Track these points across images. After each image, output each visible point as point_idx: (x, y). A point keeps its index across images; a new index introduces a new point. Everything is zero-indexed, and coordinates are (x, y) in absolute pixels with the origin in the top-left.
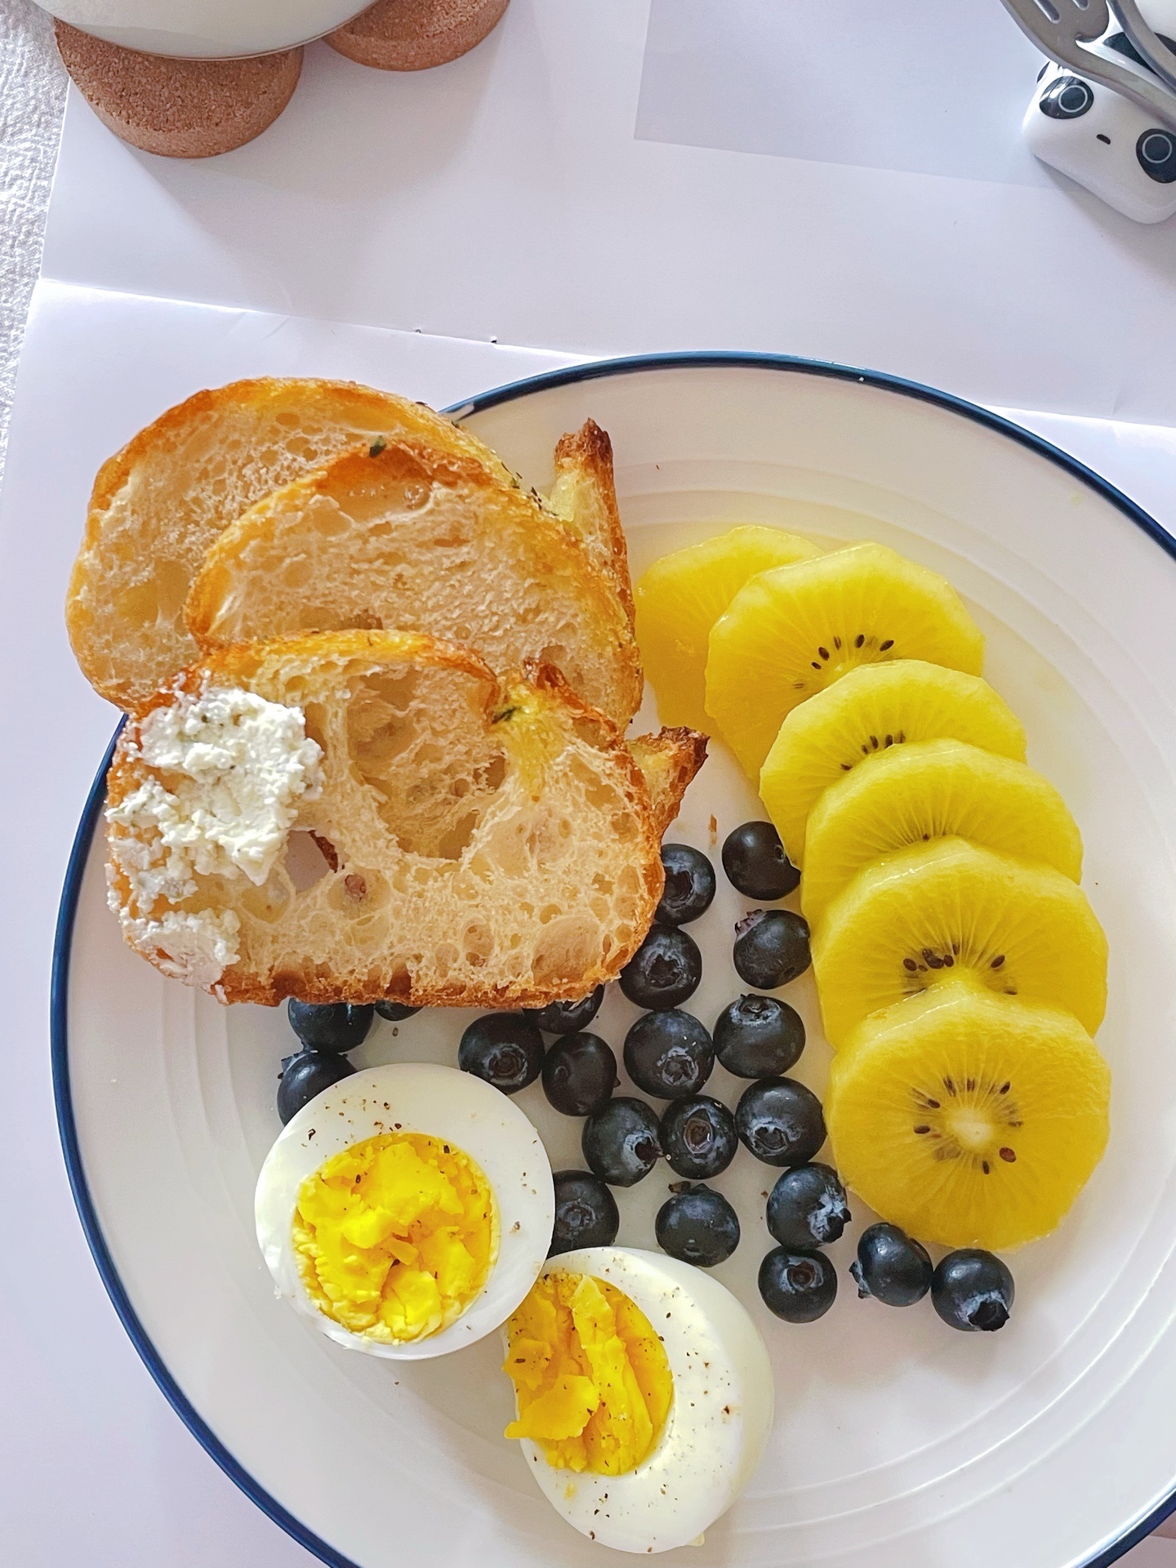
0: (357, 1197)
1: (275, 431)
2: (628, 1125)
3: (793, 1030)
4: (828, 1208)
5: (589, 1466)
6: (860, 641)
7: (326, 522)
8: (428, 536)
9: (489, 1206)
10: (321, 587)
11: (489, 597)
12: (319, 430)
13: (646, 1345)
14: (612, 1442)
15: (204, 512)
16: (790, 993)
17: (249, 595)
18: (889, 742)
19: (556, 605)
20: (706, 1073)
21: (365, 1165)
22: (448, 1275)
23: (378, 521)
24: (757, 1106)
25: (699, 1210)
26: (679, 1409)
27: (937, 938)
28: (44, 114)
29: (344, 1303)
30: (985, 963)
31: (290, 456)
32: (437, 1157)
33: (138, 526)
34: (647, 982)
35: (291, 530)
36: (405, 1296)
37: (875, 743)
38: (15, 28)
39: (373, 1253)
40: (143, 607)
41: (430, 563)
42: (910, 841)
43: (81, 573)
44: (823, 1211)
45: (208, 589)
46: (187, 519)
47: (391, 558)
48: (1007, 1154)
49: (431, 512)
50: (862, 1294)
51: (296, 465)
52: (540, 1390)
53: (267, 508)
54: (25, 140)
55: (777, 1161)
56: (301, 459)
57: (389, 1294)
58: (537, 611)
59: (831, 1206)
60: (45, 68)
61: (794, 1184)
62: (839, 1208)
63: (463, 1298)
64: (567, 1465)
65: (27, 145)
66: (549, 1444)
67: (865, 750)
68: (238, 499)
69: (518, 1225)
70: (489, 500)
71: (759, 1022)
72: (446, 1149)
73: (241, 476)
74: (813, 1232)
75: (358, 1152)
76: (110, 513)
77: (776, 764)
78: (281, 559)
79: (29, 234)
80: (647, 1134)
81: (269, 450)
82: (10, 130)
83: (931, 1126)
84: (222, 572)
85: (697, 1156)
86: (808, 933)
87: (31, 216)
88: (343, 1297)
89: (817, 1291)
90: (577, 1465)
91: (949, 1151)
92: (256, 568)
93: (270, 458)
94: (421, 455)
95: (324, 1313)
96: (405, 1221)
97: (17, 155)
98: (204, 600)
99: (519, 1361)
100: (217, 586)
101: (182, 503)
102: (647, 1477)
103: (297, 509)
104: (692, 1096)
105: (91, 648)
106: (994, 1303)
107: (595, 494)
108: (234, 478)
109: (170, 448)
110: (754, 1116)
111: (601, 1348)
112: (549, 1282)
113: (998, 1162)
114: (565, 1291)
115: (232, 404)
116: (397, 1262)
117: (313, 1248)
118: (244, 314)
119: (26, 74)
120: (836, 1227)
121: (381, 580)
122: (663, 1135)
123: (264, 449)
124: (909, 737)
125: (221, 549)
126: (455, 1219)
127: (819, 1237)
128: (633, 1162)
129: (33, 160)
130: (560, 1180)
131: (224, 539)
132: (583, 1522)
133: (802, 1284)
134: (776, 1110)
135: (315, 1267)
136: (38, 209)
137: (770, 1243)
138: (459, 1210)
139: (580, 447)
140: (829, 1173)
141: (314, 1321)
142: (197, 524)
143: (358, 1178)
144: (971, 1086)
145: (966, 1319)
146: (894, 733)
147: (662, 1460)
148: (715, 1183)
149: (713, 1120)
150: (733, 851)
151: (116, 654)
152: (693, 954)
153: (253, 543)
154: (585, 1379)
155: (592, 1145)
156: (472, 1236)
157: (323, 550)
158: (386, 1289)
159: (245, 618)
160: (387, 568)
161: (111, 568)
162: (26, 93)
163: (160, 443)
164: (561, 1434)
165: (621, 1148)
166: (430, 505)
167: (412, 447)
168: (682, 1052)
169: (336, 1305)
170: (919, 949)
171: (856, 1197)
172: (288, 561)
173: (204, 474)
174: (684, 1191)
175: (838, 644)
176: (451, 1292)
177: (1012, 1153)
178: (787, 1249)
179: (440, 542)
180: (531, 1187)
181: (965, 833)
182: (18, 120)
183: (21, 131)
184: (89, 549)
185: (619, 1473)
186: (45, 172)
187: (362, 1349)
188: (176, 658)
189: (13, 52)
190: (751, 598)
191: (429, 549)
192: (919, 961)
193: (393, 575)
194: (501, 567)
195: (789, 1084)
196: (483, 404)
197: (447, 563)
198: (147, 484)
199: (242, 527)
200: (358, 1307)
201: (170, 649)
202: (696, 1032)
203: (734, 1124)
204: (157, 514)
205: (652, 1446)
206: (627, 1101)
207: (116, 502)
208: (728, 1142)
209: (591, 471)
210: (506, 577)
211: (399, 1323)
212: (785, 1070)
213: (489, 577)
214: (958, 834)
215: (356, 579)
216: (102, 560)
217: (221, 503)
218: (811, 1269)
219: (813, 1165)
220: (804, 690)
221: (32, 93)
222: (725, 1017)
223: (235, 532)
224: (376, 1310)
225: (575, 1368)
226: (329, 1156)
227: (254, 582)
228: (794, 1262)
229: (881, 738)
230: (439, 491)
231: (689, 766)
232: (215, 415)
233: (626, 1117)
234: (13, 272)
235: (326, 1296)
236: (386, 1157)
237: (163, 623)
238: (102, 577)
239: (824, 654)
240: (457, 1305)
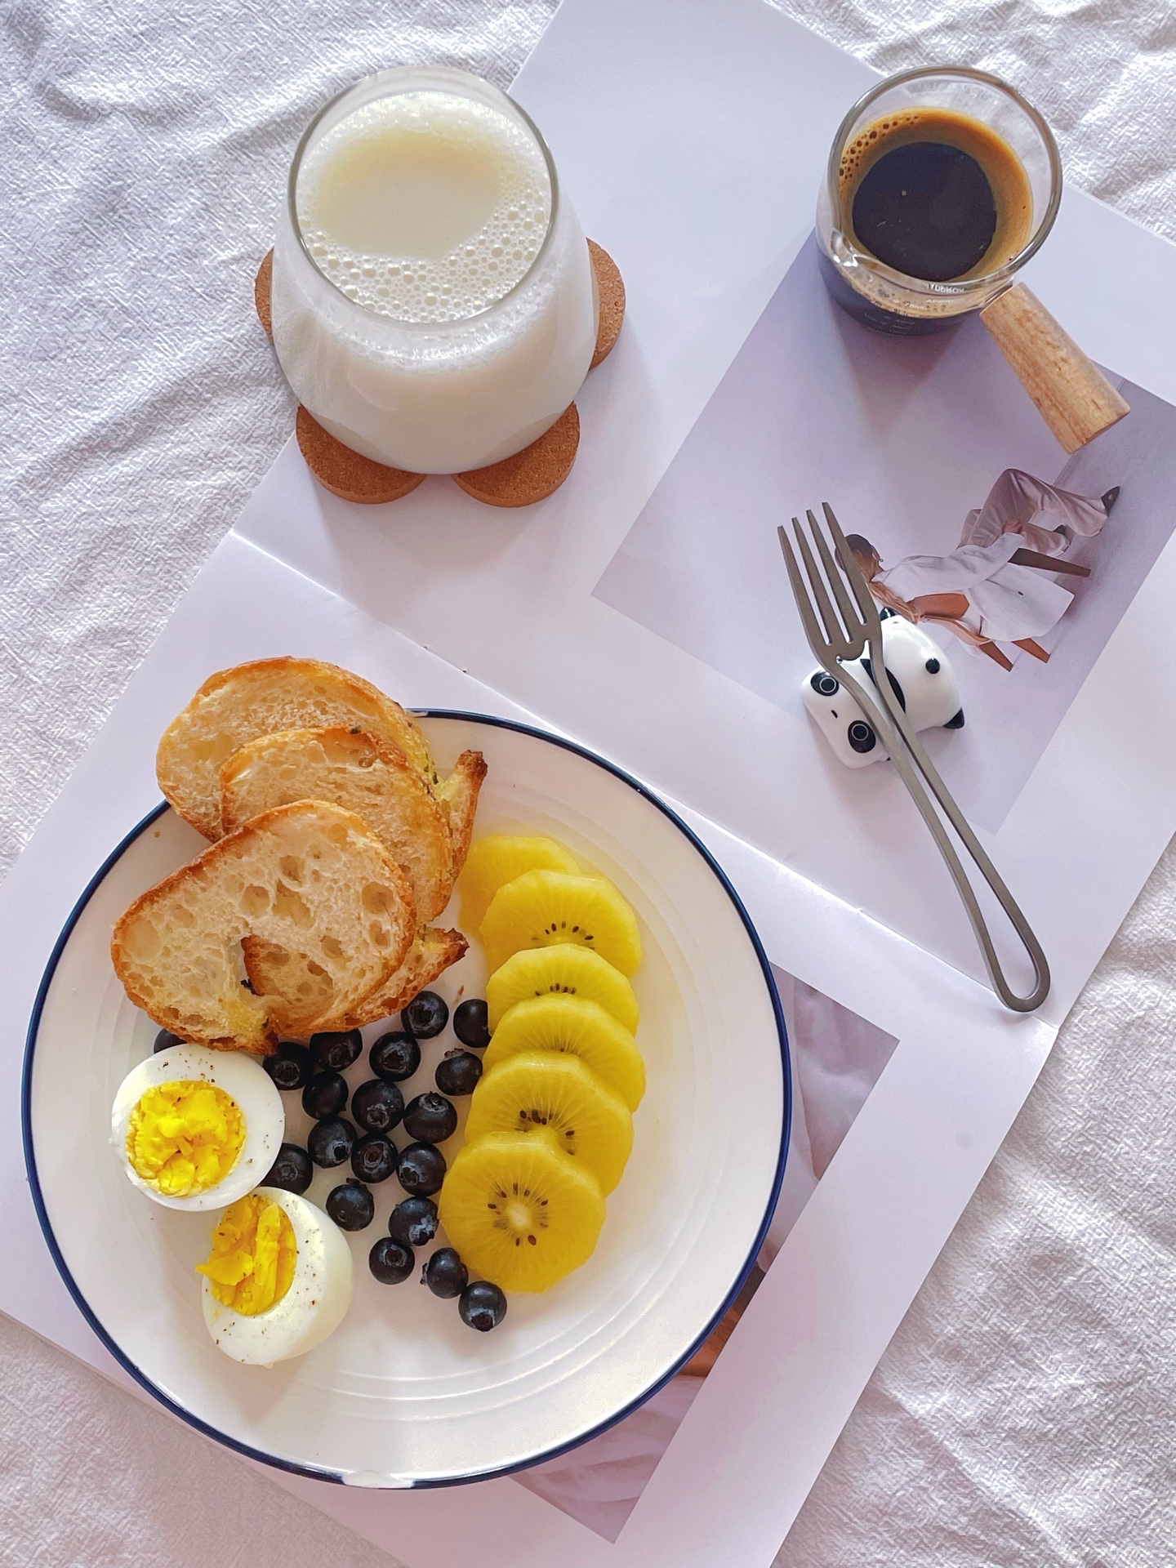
0: (174, 1108)
1: (311, 693)
2: (338, 1135)
3: (450, 1124)
4: (424, 1226)
5: (232, 1305)
6: (576, 929)
7: (314, 755)
8: (363, 783)
9: (241, 1144)
10: (298, 785)
11: (382, 827)
12: (335, 702)
13: (290, 1254)
14: (249, 1296)
15: (256, 718)
16: (457, 1101)
17: (259, 773)
18: (566, 990)
19: (415, 845)
20: (393, 1125)
21: (186, 1094)
22: (202, 1170)
23: (340, 766)
24: (411, 1155)
25: (354, 1196)
26: (291, 1293)
27: (543, 1107)
28: (274, 438)
29: (142, 1161)
30: (564, 1130)
31: (313, 708)
32: (226, 1106)
33: (218, 712)
34: (383, 1062)
35: (294, 751)
36: (176, 1171)
37: (558, 987)
38: (281, 384)
39: (168, 1141)
40: (202, 750)
41: (359, 798)
42: (553, 1048)
43: (178, 723)
44: (420, 1227)
45: (239, 761)
46: (246, 718)
47: (339, 786)
48: (532, 1239)
49: (369, 773)
50: (422, 1282)
51: (314, 714)
52: (223, 1255)
53: (286, 736)
54: (258, 448)
55: (408, 1189)
56: (318, 712)
57: (168, 1166)
58: (404, 844)
59: (425, 1226)
60: (287, 413)
61: (411, 1206)
62: (430, 1229)
63: (205, 1185)
64: (221, 1300)
65: (258, 452)
66: (217, 1284)
67: (551, 989)
68: (277, 719)
69: (251, 1160)
70: (402, 780)
71: (432, 1110)
72: (233, 1104)
73: (283, 708)
74: (410, 1236)
75: (186, 1085)
76: (207, 699)
77: (504, 974)
78: (283, 763)
79: (237, 501)
80: (346, 1144)
81: (304, 701)
82: (253, 439)
83: (498, 1206)
84: (249, 756)
85: (367, 1168)
86: (481, 1073)
87: (243, 492)
88: (143, 1157)
89: (398, 1269)
90: (227, 1301)
91: (502, 1224)
92: (268, 762)
93: (303, 705)
94: (377, 743)
95: (130, 1161)
96: (193, 1132)
97: (250, 455)
98: (235, 765)
99: (222, 1234)
100: (246, 762)
101: (247, 709)
102: (256, 1322)
103: (302, 743)
104: (382, 1135)
105: (166, 761)
106: (488, 1316)
107: (467, 792)
108: (279, 708)
109: (253, 680)
110: (407, 1160)
111: (266, 1245)
112: (256, 1199)
113: (525, 1242)
114: (261, 1207)
115: (294, 672)
116: (179, 1152)
117: (139, 1125)
118: (333, 597)
119: (275, 413)
120: (424, 1239)
121: (329, 795)
122: (354, 1149)
123: (301, 700)
124: (577, 993)
125: (254, 746)
126: (220, 1144)
127: (412, 1240)
128: (331, 1154)
129: (258, 461)
130: (285, 1148)
131: (258, 742)
132: (216, 1333)
133: (392, 1261)
134: (421, 1162)
135: (136, 1135)
136: (248, 490)
137: (387, 1234)
138: (224, 1139)
139: (469, 764)
140: (435, 1208)
141: (122, 1163)
142: (250, 722)
143: (180, 1099)
144: (527, 1193)
145: (470, 1319)
146: (570, 986)
147: (270, 1316)
148: (371, 1187)
149: (385, 1152)
150: (463, 1010)
151: (178, 770)
152: (416, 1058)
153: (272, 750)
154: (250, 1257)
155: (315, 1137)
156: (226, 1156)
157: (306, 768)
158: (167, 1163)
159: (251, 784)
160: (335, 790)
161: (195, 726)
162: (270, 423)
163: (249, 676)
164: (225, 1281)
165: (328, 1145)
166: (371, 769)
167: (374, 737)
168: (384, 1108)
169: (138, 1160)
170: (531, 1108)
171: (443, 1228)
172: (285, 766)
173: (264, 700)
174: (352, 1184)
175: (564, 925)
176: (201, 1179)
177: (535, 1240)
178: (392, 1240)
179: (368, 789)
180: (267, 1143)
181: (583, 1057)
182: (259, 436)
183: (258, 442)
184: (188, 712)
185: (246, 1314)
186: (261, 471)
187: (141, 1188)
188: (208, 785)
189: (274, 397)
190: (528, 882)
191: (361, 790)
192: (529, 1115)
193: (337, 795)
194: (395, 815)
195: (435, 1151)
196: (433, 714)
197: (367, 801)
198: (234, 692)
199: (269, 740)
200: (149, 1166)
201: (206, 779)
202: (396, 1101)
203: (395, 1159)
204: (232, 709)
205: (270, 1307)
206: (345, 1123)
207: (213, 695)
208: (388, 1168)
209: (469, 780)
210: (394, 820)
211: (166, 1183)
212: (436, 1142)
213: (386, 817)
214: (579, 1056)
215: (316, 789)
216: (193, 720)
217: (267, 717)
218: (401, 1255)
219: (429, 1201)
220: (537, 943)
221: (273, 425)
222: (417, 1099)
223: (264, 741)
224: (158, 1172)
225: (248, 1249)
226: (170, 1080)
227: (265, 769)
228: (393, 1248)
229: (562, 985)
230: (378, 765)
231: (452, 957)
232: (283, 673)
233: (339, 1129)
234: (219, 518)
235: (135, 1153)
236: (199, 1094)
237: (209, 764)
238: (188, 729)
239: (554, 927)
240: (200, 1188)
